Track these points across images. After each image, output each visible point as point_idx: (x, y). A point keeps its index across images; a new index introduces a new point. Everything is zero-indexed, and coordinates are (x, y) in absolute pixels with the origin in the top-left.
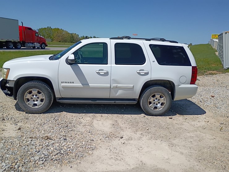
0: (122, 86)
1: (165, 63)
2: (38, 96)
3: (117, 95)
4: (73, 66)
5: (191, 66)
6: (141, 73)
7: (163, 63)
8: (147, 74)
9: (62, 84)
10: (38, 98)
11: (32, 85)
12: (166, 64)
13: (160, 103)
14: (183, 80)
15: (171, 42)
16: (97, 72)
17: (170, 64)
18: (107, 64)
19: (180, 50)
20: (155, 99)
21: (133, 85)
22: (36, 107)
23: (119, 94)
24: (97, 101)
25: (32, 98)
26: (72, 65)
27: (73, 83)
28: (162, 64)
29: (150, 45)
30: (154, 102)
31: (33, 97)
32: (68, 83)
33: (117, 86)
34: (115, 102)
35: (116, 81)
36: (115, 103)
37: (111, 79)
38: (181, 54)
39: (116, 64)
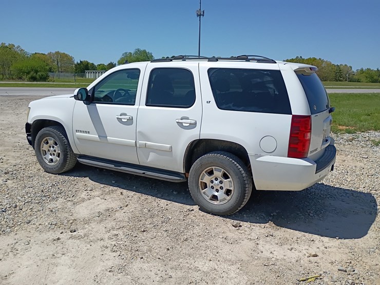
0: (155, 145)
1: (231, 105)
3: (148, 161)
5: (291, 114)
6: (184, 124)
7: (227, 106)
8: (193, 125)
9: (77, 133)
10: (55, 151)
12: (233, 108)
13: (224, 190)
14: (269, 144)
15: (259, 61)
18: (134, 105)
19: (269, 79)
20: (213, 179)
21: (170, 146)
23: (151, 160)
24: (122, 168)
25: (49, 151)
27: (89, 132)
28: (223, 107)
29: (210, 71)
30: (211, 185)
32: (83, 132)
33: (146, 143)
34: (144, 173)
35: (144, 136)
36: (143, 175)
37: (137, 131)
38: (271, 86)
39: (146, 105)
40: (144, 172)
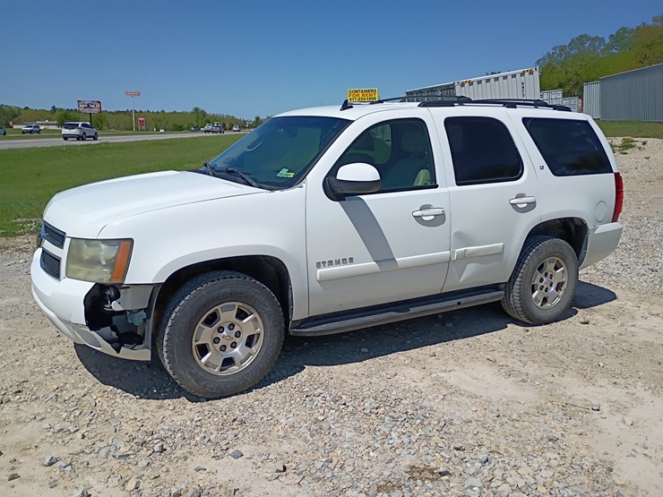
0: (478, 250)
1: (564, 169)
2: (236, 329)
3: (461, 280)
4: (349, 202)
5: (612, 172)
6: (520, 206)
7: (561, 171)
8: (532, 206)
9: (319, 271)
10: (238, 334)
11: (223, 290)
12: (568, 172)
13: (554, 286)
16: (415, 214)
17: (575, 172)
18: (437, 186)
19: (584, 132)
20: (543, 276)
21: (502, 244)
22: (234, 369)
23: (468, 276)
25: (216, 340)
26: (344, 200)
27: (351, 260)
29: (525, 120)
30: (541, 285)
31: (220, 335)
32: (338, 262)
33: (465, 251)
34: (459, 303)
35: (462, 238)
37: (452, 233)
38: (590, 141)
39: (458, 184)
40: (459, 300)
